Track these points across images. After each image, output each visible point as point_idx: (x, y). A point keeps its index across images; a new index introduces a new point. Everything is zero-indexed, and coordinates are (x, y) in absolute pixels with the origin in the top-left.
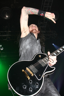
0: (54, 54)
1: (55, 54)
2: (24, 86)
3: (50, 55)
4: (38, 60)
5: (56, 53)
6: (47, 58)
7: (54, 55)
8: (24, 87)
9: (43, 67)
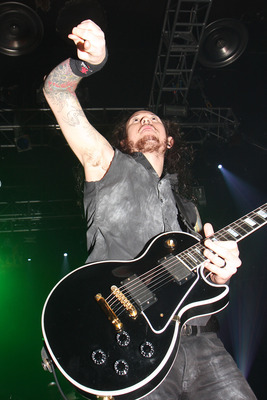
0: (232, 232)
1: (235, 234)
2: (98, 353)
3: (211, 238)
4: (161, 257)
5: (238, 230)
6: (198, 251)
7: (230, 238)
8: (99, 356)
9: (176, 283)
